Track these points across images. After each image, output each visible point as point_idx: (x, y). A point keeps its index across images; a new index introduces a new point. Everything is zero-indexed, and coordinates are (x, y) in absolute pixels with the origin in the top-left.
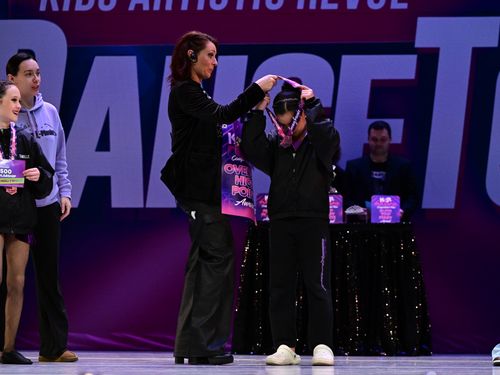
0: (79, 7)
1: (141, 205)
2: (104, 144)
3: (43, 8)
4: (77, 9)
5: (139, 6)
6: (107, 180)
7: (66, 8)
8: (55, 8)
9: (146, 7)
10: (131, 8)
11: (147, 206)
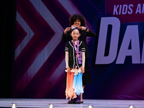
0: (123, 13)
1: (140, 63)
2: (130, 48)
3: (114, 14)
4: (122, 14)
5: (138, 12)
6: (131, 56)
7: (120, 14)
8: (117, 14)
9: (140, 13)
10: (136, 13)
11: (141, 63)
